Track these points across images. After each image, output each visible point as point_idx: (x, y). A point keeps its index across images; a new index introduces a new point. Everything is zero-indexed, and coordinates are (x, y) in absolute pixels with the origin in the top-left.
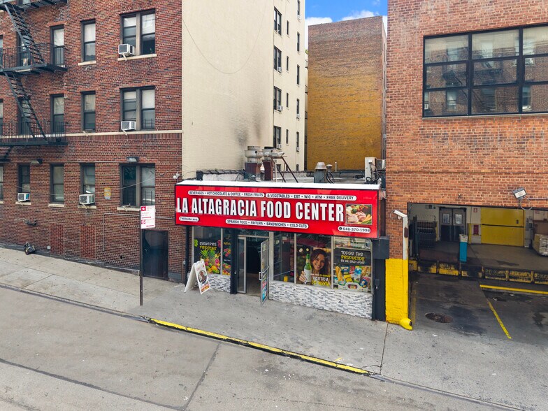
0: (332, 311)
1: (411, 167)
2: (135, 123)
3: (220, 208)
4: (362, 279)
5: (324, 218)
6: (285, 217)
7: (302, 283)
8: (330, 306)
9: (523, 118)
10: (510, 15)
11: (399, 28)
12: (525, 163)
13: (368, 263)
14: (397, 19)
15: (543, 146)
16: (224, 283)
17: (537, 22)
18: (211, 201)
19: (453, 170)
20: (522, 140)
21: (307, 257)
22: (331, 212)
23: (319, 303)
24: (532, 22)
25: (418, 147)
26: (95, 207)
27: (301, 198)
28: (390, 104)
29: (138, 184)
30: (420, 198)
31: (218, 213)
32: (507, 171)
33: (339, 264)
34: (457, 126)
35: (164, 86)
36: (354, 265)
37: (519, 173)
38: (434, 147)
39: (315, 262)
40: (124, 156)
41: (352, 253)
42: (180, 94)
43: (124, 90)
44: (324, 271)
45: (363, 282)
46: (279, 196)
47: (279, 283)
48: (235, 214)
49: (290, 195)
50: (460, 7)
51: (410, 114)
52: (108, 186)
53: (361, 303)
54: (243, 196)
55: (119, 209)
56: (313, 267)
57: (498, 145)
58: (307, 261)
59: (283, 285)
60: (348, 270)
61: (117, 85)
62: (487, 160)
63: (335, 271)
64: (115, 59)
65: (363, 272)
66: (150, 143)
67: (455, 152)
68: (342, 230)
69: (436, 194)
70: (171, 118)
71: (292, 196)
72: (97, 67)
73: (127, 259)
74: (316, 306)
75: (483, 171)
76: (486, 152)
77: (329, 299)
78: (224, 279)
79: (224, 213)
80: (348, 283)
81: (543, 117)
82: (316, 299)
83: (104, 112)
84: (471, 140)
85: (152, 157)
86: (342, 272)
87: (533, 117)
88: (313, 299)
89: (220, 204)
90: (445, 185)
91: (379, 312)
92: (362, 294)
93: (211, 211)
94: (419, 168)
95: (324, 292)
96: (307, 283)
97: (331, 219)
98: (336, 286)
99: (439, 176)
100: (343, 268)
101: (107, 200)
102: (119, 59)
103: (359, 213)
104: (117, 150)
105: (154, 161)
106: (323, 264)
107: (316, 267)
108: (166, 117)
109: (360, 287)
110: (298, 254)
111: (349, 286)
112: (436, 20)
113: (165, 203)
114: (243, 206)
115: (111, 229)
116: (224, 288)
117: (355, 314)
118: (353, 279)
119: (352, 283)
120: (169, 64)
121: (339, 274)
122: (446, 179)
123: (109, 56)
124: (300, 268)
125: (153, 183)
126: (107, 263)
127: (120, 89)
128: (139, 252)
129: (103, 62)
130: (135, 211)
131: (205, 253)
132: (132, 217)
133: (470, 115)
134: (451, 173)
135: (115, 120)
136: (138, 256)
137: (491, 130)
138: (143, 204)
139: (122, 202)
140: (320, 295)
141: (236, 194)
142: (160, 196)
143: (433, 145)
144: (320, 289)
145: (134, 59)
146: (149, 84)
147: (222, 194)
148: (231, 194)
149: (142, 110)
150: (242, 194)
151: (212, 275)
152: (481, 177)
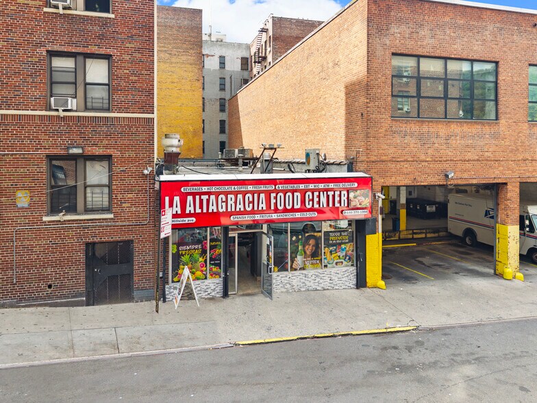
0: (324, 290)
1: (384, 157)
2: (75, 100)
3: (224, 204)
4: (346, 255)
5: (331, 205)
6: (296, 207)
7: (296, 270)
8: (322, 285)
9: (449, 122)
10: (442, 48)
11: (375, 42)
12: (450, 153)
13: (351, 240)
14: (374, 35)
15: (458, 142)
16: (213, 288)
17: (456, 56)
18: (213, 197)
19: (410, 159)
20: (448, 138)
21: (300, 244)
22: (337, 199)
23: (312, 285)
24: (453, 56)
25: (389, 141)
27: (310, 187)
28: (369, 105)
29: (80, 184)
30: (389, 182)
31: (221, 210)
32: (440, 159)
33: (328, 245)
34: (413, 125)
35: (127, 57)
36: (340, 244)
37: (446, 161)
38: (399, 141)
39: (307, 247)
40: (54, 146)
41: (339, 234)
42: (151, 70)
43: (53, 54)
44: (315, 254)
45: (348, 258)
46: (289, 187)
48: (242, 209)
49: (301, 185)
50: (415, 36)
51: (383, 114)
52: (24, 188)
53: (347, 276)
54: (251, 189)
55: (45, 219)
56: (305, 252)
57: (435, 141)
58: (300, 248)
59: (278, 276)
60: (336, 250)
61: (41, 44)
62: (430, 151)
63: (325, 253)
64: (39, 8)
65: (347, 249)
66: (105, 129)
67: (412, 145)
68: (346, 214)
69: (400, 178)
70: (137, 98)
71: (302, 186)
73: (62, 287)
74: (310, 288)
75: (427, 160)
76: (429, 146)
77: (321, 279)
78: (213, 284)
79: (229, 210)
80: (336, 261)
81: (458, 122)
82: (310, 282)
83: (15, 80)
84: (421, 137)
85: (106, 147)
86: (331, 252)
87: (454, 122)
88: (307, 283)
89: (224, 200)
90: (405, 171)
91: (361, 282)
92: (348, 268)
93: (213, 208)
94: (389, 157)
95: (317, 274)
96: (300, 269)
97: (337, 205)
98: (326, 266)
99: (402, 163)
100: (331, 248)
101: (23, 208)
102: (46, 10)
103: (359, 198)
104: (42, 137)
105: (109, 152)
106: (314, 248)
107: (308, 252)
108: (130, 97)
109: (345, 263)
110: (292, 242)
111: (336, 263)
112: (400, 41)
113: (129, 205)
114: (251, 199)
115: (30, 249)
116: (213, 294)
117: (343, 287)
118: (339, 257)
119: (339, 260)
121: (328, 254)
122: (407, 166)
123: (26, 2)
124: (294, 255)
125: (105, 181)
126: (21, 300)
127: (48, 51)
128: (83, 274)
129: (12, 8)
130: (77, 220)
131: (185, 258)
132: (71, 228)
133: (419, 117)
134: (409, 161)
135: (37, 93)
136: (83, 279)
137: (432, 130)
138: (87, 211)
139: (49, 209)
140: (313, 278)
141: (243, 188)
142: (120, 197)
143: (398, 140)
144: (313, 272)
145: (76, 15)
146: (102, 51)
147: (226, 188)
148: (236, 188)
149: (86, 84)
150: (250, 188)
151: (197, 282)
152: (426, 164)
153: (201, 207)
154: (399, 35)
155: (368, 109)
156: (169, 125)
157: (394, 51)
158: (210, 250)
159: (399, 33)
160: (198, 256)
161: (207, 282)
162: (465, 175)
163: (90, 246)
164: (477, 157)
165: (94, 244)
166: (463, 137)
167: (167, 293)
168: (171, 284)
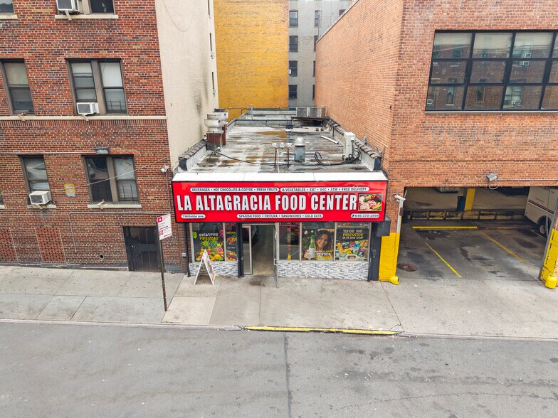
0: (334, 279)
1: (411, 157)
2: (97, 104)
3: (230, 204)
4: (360, 251)
5: (338, 208)
6: (301, 208)
7: (307, 259)
8: (332, 275)
9: (504, 114)
10: (510, 18)
11: (413, 18)
12: (499, 152)
13: (365, 237)
14: (412, 8)
15: (513, 138)
16: (230, 268)
17: (530, 28)
18: (219, 197)
19: (444, 159)
20: (499, 134)
21: (311, 237)
22: (345, 202)
23: (322, 274)
24: (525, 28)
25: (419, 139)
26: (54, 206)
27: (316, 191)
28: (398, 98)
29: (112, 178)
30: (414, 183)
31: (228, 209)
32: (484, 159)
33: (340, 240)
34: (452, 121)
35: (135, 60)
36: (353, 240)
37: (492, 161)
38: (431, 139)
39: (319, 241)
40: (86, 147)
41: (353, 231)
42: (159, 72)
43: (71, 61)
44: (327, 247)
45: (361, 253)
46: (294, 190)
47: (285, 262)
48: (248, 209)
50: (471, 4)
51: (414, 108)
52: (69, 182)
53: (359, 269)
55: (89, 206)
56: (317, 245)
57: (481, 137)
58: (312, 241)
59: (289, 264)
60: (348, 245)
61: (59, 53)
62: (471, 150)
63: (337, 247)
64: (51, 15)
65: (361, 245)
66: (125, 131)
67: (448, 144)
68: (355, 217)
69: (428, 179)
70: (149, 101)
71: (307, 190)
72: (20, 24)
73: (110, 258)
74: (320, 276)
75: (467, 159)
76: (471, 143)
77: (332, 269)
78: (230, 266)
79: (235, 209)
80: (348, 255)
81: (517, 114)
82: (320, 271)
83: (45, 89)
84: (461, 133)
85: (128, 147)
86: (344, 247)
88: (317, 272)
89: (230, 199)
90: (436, 171)
91: (373, 275)
92: (360, 262)
93: (220, 207)
94: (418, 157)
95: (327, 264)
96: (312, 259)
97: (345, 208)
98: (337, 259)
99: (433, 163)
100: (344, 244)
101: (71, 197)
102: (57, 17)
103: (370, 202)
104: (75, 139)
105: (130, 151)
106: (326, 242)
107: (320, 245)
108: (142, 100)
109: (357, 257)
110: (303, 235)
111: (349, 257)
112: (448, 14)
113: (153, 198)
114: (256, 200)
115: (82, 229)
116: (230, 273)
117: (354, 278)
118: (352, 251)
119: (352, 255)
120: (139, 31)
121: (341, 249)
122: (438, 166)
123: (39, 11)
124: (305, 247)
125: (132, 176)
126: (82, 265)
127: (66, 59)
128: (124, 250)
129: (29, 18)
130: (113, 209)
131: (205, 243)
132: (110, 214)
133: (463, 110)
134: (442, 161)
135: (64, 100)
136: (124, 253)
137: (478, 124)
138: (121, 200)
139: (92, 199)
140: (324, 268)
141: (248, 190)
142: (144, 190)
143: (431, 137)
144: (323, 263)
145: (83, 19)
146: (112, 55)
147: (232, 190)
148: (241, 190)
149: (104, 89)
150: (255, 190)
151: (216, 263)
152: (465, 164)
153: (209, 205)
154: (448, 6)
155: (397, 103)
156: (254, 73)
157: (439, 28)
158: (226, 238)
159: (449, 3)
160: (216, 242)
161: (224, 263)
162: (516, 177)
163: (126, 230)
164: (537, 157)
165: (129, 227)
166: (522, 132)
167: (190, 269)
168: (194, 263)
